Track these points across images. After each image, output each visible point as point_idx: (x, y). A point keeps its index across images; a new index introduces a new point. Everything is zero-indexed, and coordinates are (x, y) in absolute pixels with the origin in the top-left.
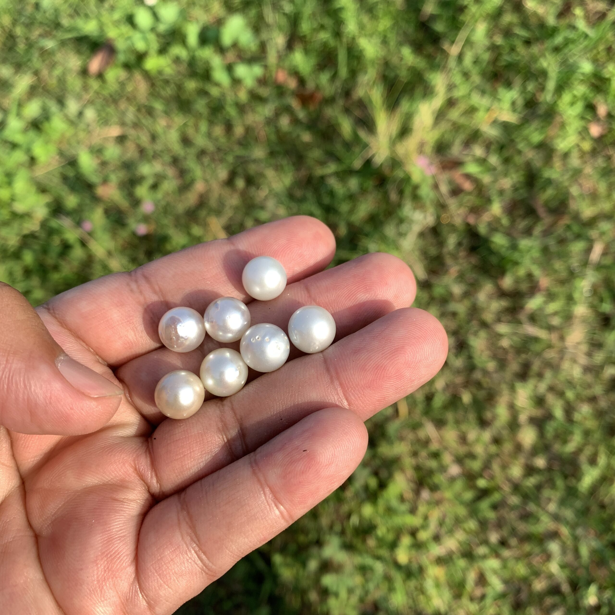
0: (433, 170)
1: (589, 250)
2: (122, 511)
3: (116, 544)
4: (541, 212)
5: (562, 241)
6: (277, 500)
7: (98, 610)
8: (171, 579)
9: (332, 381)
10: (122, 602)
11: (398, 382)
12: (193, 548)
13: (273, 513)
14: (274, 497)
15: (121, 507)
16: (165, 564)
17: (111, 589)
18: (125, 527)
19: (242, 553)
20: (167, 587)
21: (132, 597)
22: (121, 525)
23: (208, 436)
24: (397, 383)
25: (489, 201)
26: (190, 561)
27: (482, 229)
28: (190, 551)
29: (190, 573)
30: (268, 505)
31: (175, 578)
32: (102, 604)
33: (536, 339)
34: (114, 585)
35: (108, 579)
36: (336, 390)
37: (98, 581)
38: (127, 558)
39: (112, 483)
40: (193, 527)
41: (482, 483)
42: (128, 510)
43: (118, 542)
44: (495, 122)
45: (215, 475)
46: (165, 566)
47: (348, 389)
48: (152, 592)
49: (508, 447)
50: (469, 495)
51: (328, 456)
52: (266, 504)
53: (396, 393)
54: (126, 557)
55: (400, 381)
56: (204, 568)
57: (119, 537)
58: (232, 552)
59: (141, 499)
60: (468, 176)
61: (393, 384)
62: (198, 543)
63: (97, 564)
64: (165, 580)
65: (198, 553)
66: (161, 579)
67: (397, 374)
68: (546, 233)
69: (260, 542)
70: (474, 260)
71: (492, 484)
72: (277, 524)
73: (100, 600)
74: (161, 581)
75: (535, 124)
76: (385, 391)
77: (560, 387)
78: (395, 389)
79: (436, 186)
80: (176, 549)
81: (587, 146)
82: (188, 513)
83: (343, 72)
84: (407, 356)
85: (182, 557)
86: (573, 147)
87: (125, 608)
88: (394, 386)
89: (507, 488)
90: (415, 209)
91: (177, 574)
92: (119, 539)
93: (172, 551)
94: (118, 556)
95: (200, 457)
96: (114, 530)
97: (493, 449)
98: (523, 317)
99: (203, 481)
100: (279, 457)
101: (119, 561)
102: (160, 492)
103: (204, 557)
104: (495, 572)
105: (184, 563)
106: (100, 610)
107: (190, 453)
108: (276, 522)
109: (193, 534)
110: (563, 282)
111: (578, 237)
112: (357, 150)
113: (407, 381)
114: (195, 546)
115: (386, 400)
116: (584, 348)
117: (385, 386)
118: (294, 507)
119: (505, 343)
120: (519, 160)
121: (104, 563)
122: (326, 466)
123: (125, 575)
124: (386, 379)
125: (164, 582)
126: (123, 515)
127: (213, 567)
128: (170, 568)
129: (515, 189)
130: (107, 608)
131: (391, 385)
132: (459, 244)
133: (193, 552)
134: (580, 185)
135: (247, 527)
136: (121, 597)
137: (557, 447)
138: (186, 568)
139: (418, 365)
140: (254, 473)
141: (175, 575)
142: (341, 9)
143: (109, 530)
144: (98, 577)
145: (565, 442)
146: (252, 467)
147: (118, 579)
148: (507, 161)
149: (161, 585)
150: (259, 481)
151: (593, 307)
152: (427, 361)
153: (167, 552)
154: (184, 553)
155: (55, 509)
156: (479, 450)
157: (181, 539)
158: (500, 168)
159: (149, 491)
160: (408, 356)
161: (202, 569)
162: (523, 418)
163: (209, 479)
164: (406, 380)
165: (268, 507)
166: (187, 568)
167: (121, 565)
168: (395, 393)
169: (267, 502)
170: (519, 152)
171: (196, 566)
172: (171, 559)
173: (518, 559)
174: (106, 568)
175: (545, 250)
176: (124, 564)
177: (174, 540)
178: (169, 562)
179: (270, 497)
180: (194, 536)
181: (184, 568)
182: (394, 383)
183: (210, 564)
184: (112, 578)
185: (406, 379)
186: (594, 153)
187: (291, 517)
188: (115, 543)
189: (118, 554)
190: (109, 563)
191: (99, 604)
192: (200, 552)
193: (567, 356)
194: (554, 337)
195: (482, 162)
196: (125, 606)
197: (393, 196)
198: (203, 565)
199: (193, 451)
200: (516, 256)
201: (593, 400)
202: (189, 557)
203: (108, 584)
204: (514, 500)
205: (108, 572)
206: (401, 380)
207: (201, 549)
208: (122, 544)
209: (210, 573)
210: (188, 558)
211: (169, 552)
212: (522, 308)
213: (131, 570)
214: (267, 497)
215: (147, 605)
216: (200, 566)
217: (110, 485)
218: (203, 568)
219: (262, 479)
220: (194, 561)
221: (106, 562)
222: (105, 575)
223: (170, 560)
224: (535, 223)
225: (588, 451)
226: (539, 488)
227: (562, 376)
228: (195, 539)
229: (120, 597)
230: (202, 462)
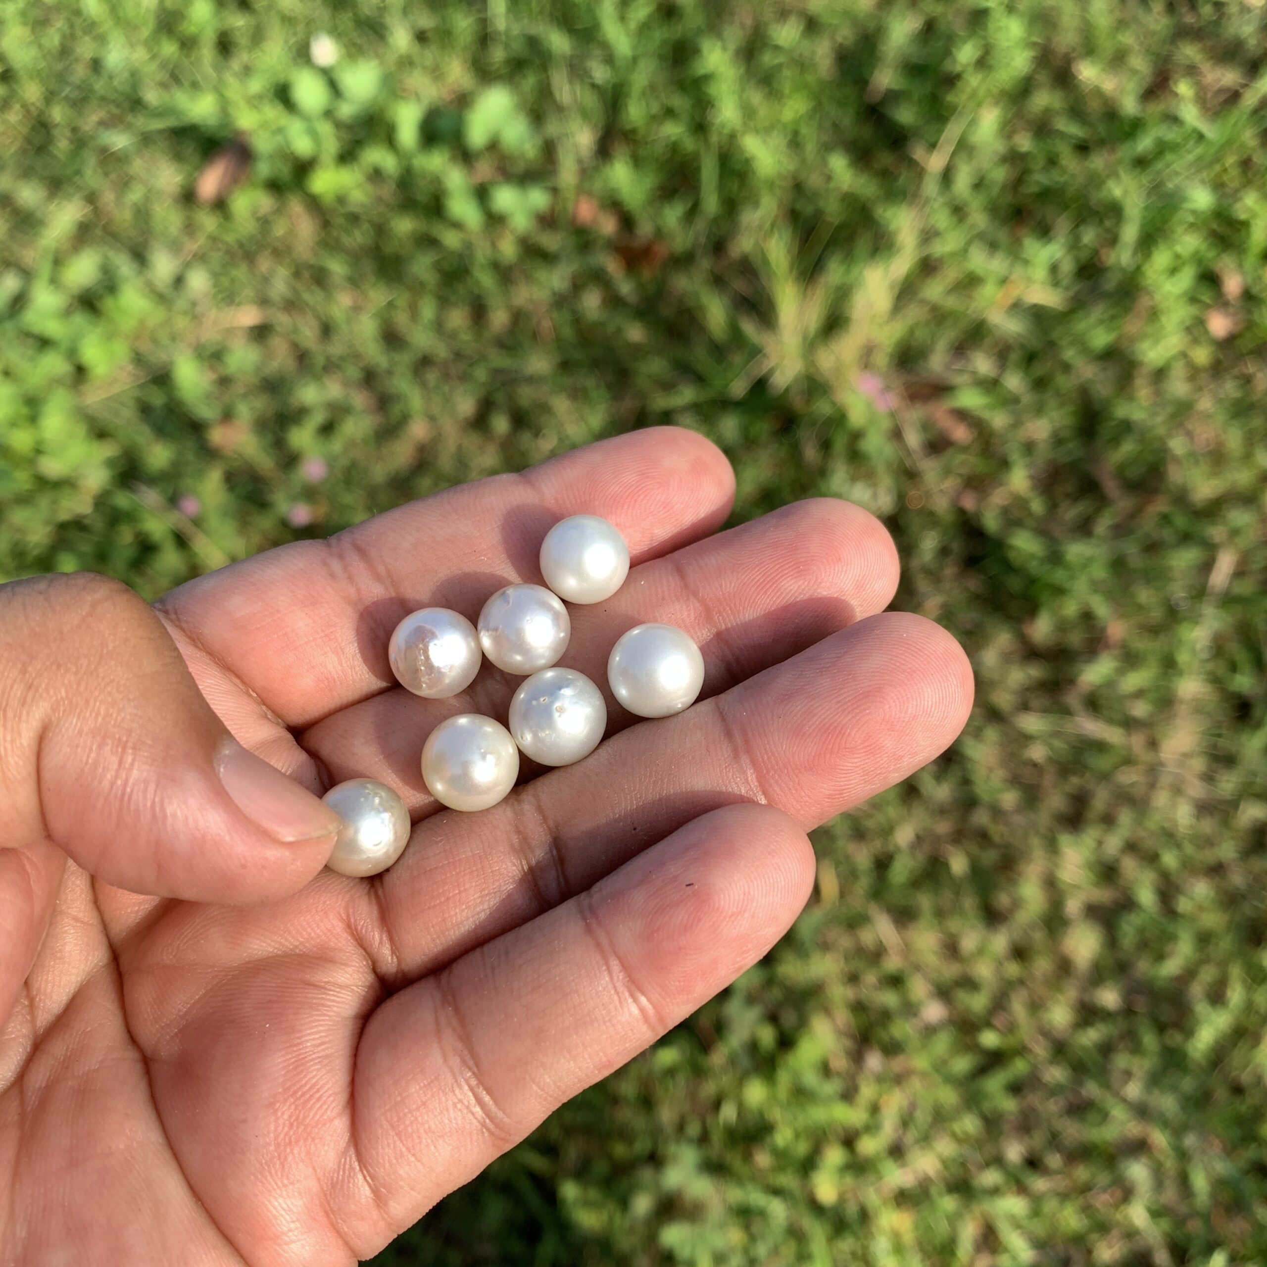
0: (893, 400)
1: (1207, 566)
2: (323, 1005)
3: (312, 1072)
4: (1111, 487)
5: (1152, 547)
6: (635, 985)
7: (276, 1204)
8: (421, 1142)
9: (736, 756)
10: (322, 1189)
11: (868, 759)
12: (467, 1081)
13: (626, 1010)
14: (628, 979)
15: (323, 999)
16: (410, 1112)
17: (303, 1161)
18: (330, 1037)
19: (564, 1093)
20: (413, 1159)
21: (343, 1181)
22: (324, 1034)
23: (492, 860)
24: (867, 761)
25: (1005, 464)
26: (459, 1106)
27: (991, 522)
28: (460, 1086)
29: (460, 1132)
30: (617, 992)
31: (429, 1141)
32: (284, 1193)
33: (1100, 746)
34: (308, 1153)
35: (297, 1141)
36: (745, 773)
37: (278, 1146)
38: (333, 1101)
39: (302, 953)
40: (466, 1039)
41: (989, 1039)
42: (335, 1004)
43: (317, 1067)
44: (1016, 307)
45: (510, 937)
46: (410, 1115)
47: (768, 772)
48: (384, 1169)
49: (1043, 965)
50: (962, 1064)
51: (737, 898)
52: (613, 992)
53: (865, 782)
54: (332, 1099)
55: (872, 758)
56: (487, 1121)
57: (319, 1057)
58: (543, 1090)
59: (360, 984)
60: (962, 415)
61: (857, 765)
62: (475, 1069)
63: (276, 1111)
64: (410, 1145)
65: (476, 1090)
66: (402, 1141)
67: (866, 744)
68: (1121, 530)
69: (600, 1070)
70: (974, 583)
71: (1011, 1041)
72: (634, 1034)
73: (280, 1184)
74: (401, 1145)
75: (1098, 312)
76: (844, 777)
77: (1149, 843)
78: (862, 774)
79: (897, 434)
80: (432, 1082)
81: (1202, 355)
82: (457, 1010)
83: (711, 203)
84: (887, 706)
85: (444, 1099)
86: (1174, 358)
87: (329, 1203)
88: (862, 766)
89: (1041, 1050)
90: (854, 479)
91: (433, 1132)
92: (319, 1062)
93: (425, 1086)
94: (318, 1095)
95: (478, 901)
96: (309, 1044)
97: (1013, 969)
98: (1072, 699)
99: (487, 948)
100: (639, 898)
101: (318, 1105)
102: (397, 972)
103: (487, 1098)
104: (1017, 1225)
105: (447, 1110)
106: (280, 1204)
107: (460, 893)
108: (632, 1030)
109: (466, 1052)
110: (1154, 630)
111: (1186, 538)
112: (737, 359)
113: (886, 759)
114: (470, 1077)
115: (845, 795)
116: (1199, 764)
117: (842, 768)
118: (668, 1000)
119: (1037, 753)
120: (1065, 383)
121: (290, 1106)
122: (730, 917)
123: (331, 1133)
124: (844, 753)
125: (409, 1150)
126: (325, 1015)
127: (506, 1120)
128: (420, 1119)
129: (1058, 441)
130: (293, 1201)
131: (855, 765)
132: (944, 551)
133: (466, 1088)
134: (1190, 435)
135: (575, 1037)
136: (322, 1178)
137: (1143, 967)
138: (451, 1122)
139: (911, 726)
140: (589, 930)
141: (430, 1135)
142: (708, 78)
143: (299, 1044)
144: (276, 1138)
145: (1160, 957)
146: (584, 919)
147: (317, 1141)
148: (1040, 384)
149: (402, 1155)
150: (598, 945)
151: (1215, 680)
152: (928, 718)
153: (414, 1088)
154: (447, 1089)
155: (188, 1004)
156: (984, 971)
157: (441, 1061)
158: (1027, 398)
159: (374, 970)
160: (889, 708)
161: (484, 1125)
162: (1073, 906)
163: (499, 944)
164: (886, 755)
165: (616, 997)
166: (453, 1121)
167: (323, 1115)
168: (863, 782)
169: (615, 988)
170: (1066, 368)
171: (472, 1117)
172: (422, 1101)
173: (1064, 1197)
174: (292, 1120)
175: (1118, 565)
176: (329, 1113)
177: (428, 1063)
178: (418, 1109)
179: (621, 978)
180: (469, 1056)
181: (447, 1121)
182: (861, 761)
183: (500, 1114)
184: (306, 1139)
185: (886, 753)
186: (1217, 369)
187: (661, 1019)
188: (311, 1069)
189: (318, 1091)
190: (300, 1108)
191: (278, 1191)
192: (479, 1088)
193: (1165, 780)
194: (1137, 741)
195: (990, 385)
196: (329, 1198)
197: (811, 453)
198: (485, 1117)
199: (465, 890)
200: (1059, 576)
201: (1216, 870)
202: (457, 1098)
203: (295, 1152)
204: (1056, 1074)
205: (298, 1128)
206: (877, 756)
207: (481, 1082)
208: (325, 1072)
209: (498, 1132)
210: (456, 1100)
211: (418, 1087)
212: (1071, 681)
213: (340, 1125)
214: (615, 978)
215: (372, 1195)
216: (479, 1118)
217: (298, 955)
218: (485, 1122)
219: (604, 942)
220: (468, 1107)
221: (293, 1107)
222: (292, 1133)
223: (420, 1103)
224: (1098, 511)
225: (1207, 975)
226: (1106, 1049)
227: (1153, 822)
228: (471, 1063)
229: (319, 1180)
230: (484, 910)
